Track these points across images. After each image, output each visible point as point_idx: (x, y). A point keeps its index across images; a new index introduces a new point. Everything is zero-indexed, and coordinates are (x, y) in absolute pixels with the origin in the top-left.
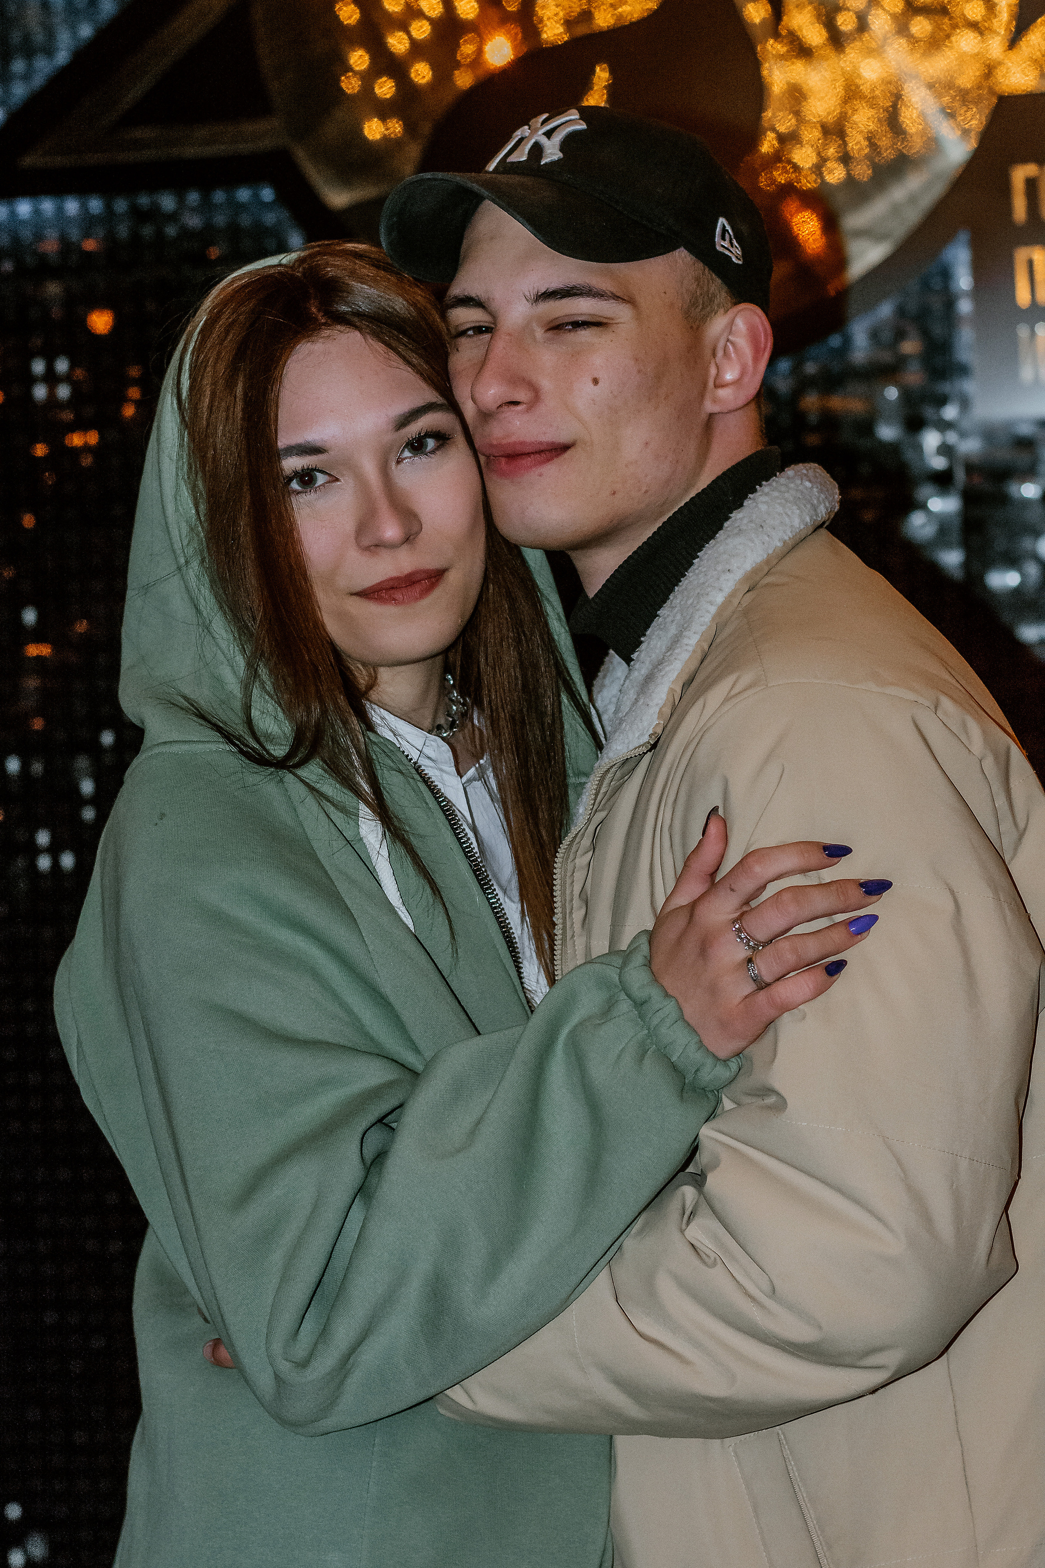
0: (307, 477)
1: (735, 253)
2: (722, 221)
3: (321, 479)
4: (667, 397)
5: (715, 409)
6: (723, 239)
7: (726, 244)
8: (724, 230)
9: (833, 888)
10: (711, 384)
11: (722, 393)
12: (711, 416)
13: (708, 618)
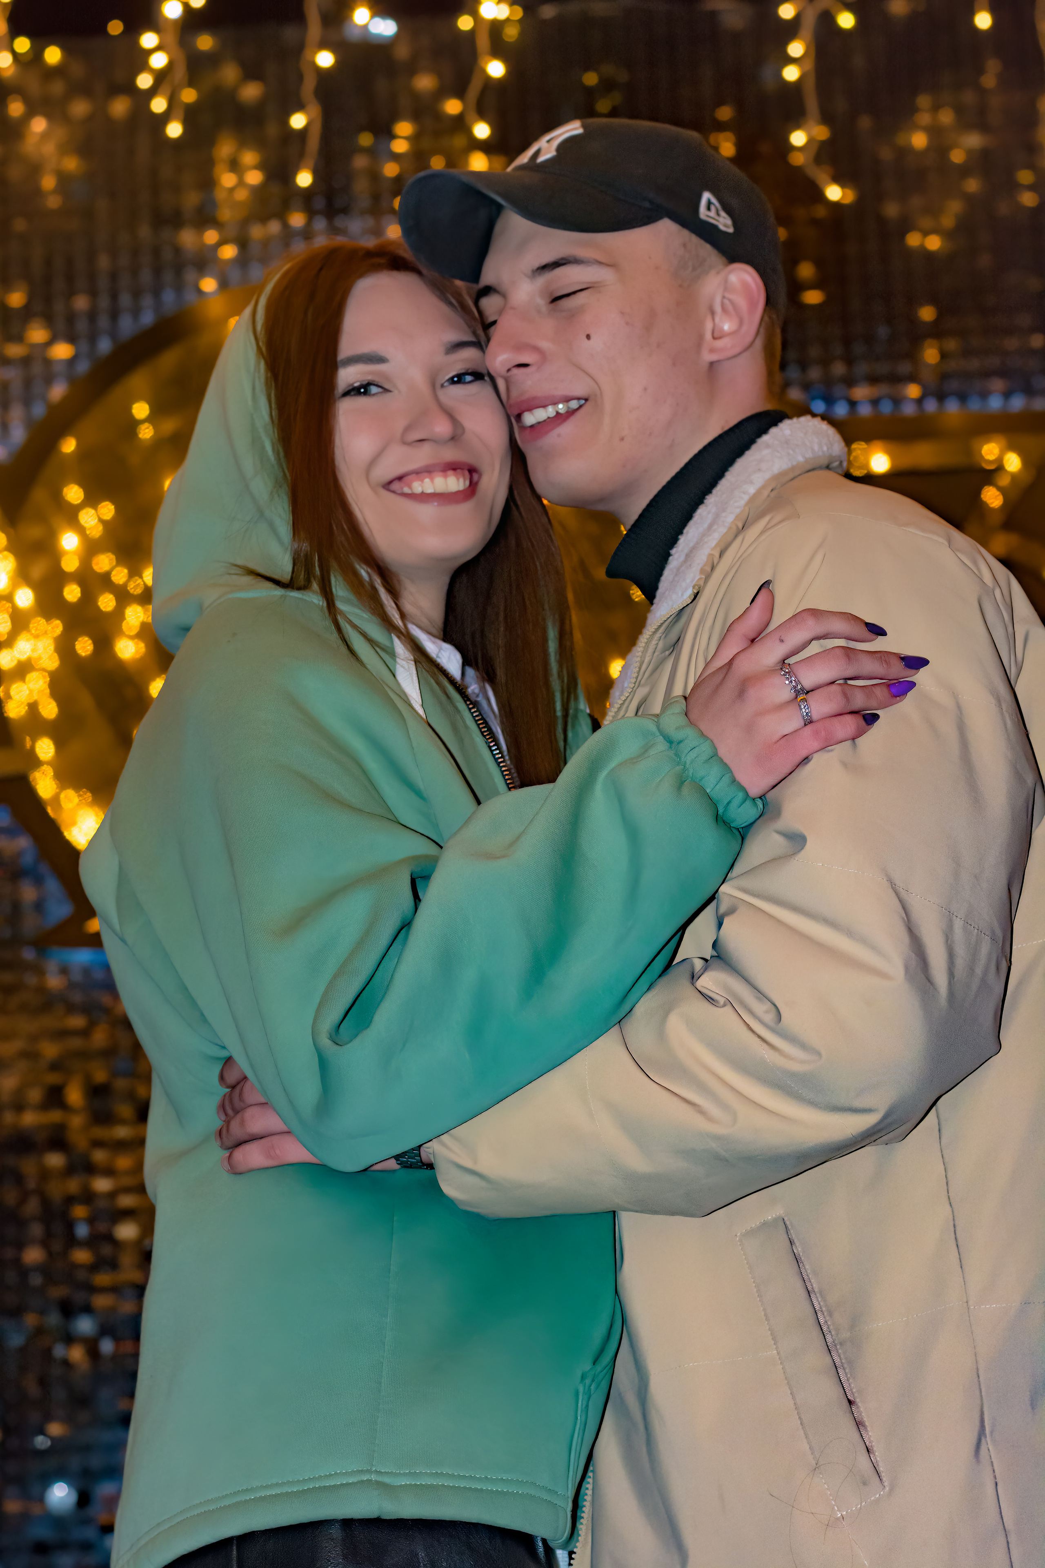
0: (361, 390)
1: (724, 223)
2: (706, 196)
3: (374, 390)
4: (659, 346)
5: (714, 357)
6: (709, 209)
7: (712, 213)
8: (709, 203)
9: (878, 655)
10: (708, 335)
11: (719, 344)
12: (712, 364)
13: (742, 503)
